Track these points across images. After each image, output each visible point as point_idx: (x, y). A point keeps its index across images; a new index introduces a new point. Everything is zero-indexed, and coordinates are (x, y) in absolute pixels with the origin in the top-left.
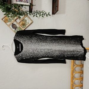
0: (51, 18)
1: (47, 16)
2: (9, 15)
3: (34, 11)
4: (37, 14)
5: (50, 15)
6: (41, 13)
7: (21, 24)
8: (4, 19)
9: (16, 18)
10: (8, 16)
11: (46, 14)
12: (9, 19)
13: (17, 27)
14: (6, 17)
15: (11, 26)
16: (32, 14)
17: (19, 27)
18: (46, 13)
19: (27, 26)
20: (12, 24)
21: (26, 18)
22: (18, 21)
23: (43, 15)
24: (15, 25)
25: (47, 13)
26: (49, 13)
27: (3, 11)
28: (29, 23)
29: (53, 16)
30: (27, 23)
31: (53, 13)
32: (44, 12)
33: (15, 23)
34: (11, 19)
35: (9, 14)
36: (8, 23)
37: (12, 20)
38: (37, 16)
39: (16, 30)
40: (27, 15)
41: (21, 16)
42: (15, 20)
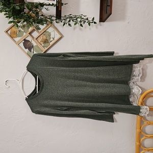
0: (97, 27)
1: (89, 24)
2: (19, 24)
3: (65, 16)
4: (70, 21)
5: (95, 23)
6: (79, 20)
7: (40, 40)
8: (9, 32)
9: (31, 29)
10: (17, 26)
11: (87, 21)
12: (20, 31)
13: (33, 47)
14: (13, 28)
15: (22, 45)
16: (61, 22)
17: (37, 46)
18: (87, 19)
19: (51, 43)
20: (25, 40)
21: (51, 30)
23: (82, 23)
24: (29, 43)
25: (90, 19)
26: (93, 18)
28: (56, 39)
29: (101, 25)
30: (52, 39)
31: (102, 20)
32: (84, 17)
33: (29, 38)
34: (23, 31)
35: (19, 22)
36: (17, 39)
37: (25, 34)
38: (69, 24)
39: (30, 51)
40: (51, 23)
41: (40, 26)
42: (30, 33)
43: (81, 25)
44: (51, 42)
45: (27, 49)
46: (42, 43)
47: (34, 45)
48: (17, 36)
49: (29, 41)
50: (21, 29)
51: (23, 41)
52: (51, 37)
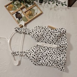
1: (62, 5)
5: (66, 5)
7: (27, 13)
8: (7, 7)
9: (22, 6)
11: (61, 3)
12: (14, 7)
13: (22, 17)
14: (10, 5)
20: (17, 12)
21: (35, 8)
24: (19, 15)
28: (38, 14)
30: (35, 14)
33: (20, 12)
36: (12, 12)
37: (17, 9)
38: (49, 3)
39: (20, 20)
43: (57, 5)
44: (34, 15)
45: (18, 19)
46: (28, 15)
48: (12, 10)
50: (16, 6)
51: (16, 13)
52: (35, 12)
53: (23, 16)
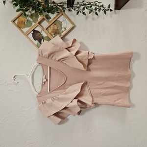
0: (111, 16)
1: (105, 13)
2: (27, 13)
3: (78, 3)
4: (84, 9)
5: (111, 10)
6: (94, 7)
7: (50, 30)
8: (16, 22)
9: (40, 18)
10: (25, 15)
11: (102, 8)
12: (28, 21)
14: (21, 17)
15: (31, 36)
16: (75, 10)
17: (47, 37)
18: (103, 6)
19: (63, 34)
21: (61, 19)
22: (45, 24)
23: (97, 11)
24: (38, 34)
25: (106, 6)
26: (110, 5)
27: (14, 4)
28: (68, 29)
29: (116, 13)
30: (63, 29)
32: (99, 4)
33: (39, 29)
34: (31, 20)
35: (27, 11)
36: (25, 30)
37: (33, 24)
38: (84, 13)
39: (40, 43)
40: (64, 11)
41: (50, 15)
42: (40, 23)
43: (96, 14)
44: (62, 32)
45: (37, 41)
46: (53, 34)
47: (44, 36)
48: (25, 27)
49: (38, 32)
51: (32, 32)
52: (63, 27)
53: (44, 35)
